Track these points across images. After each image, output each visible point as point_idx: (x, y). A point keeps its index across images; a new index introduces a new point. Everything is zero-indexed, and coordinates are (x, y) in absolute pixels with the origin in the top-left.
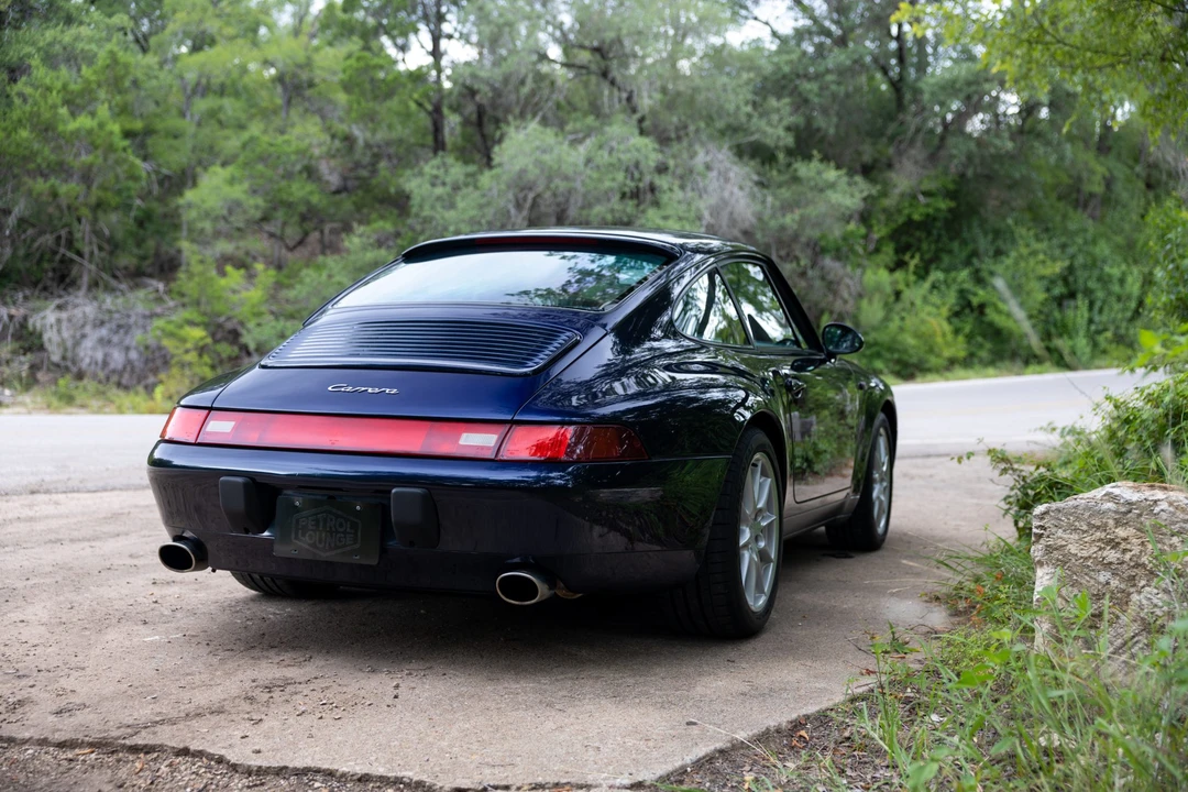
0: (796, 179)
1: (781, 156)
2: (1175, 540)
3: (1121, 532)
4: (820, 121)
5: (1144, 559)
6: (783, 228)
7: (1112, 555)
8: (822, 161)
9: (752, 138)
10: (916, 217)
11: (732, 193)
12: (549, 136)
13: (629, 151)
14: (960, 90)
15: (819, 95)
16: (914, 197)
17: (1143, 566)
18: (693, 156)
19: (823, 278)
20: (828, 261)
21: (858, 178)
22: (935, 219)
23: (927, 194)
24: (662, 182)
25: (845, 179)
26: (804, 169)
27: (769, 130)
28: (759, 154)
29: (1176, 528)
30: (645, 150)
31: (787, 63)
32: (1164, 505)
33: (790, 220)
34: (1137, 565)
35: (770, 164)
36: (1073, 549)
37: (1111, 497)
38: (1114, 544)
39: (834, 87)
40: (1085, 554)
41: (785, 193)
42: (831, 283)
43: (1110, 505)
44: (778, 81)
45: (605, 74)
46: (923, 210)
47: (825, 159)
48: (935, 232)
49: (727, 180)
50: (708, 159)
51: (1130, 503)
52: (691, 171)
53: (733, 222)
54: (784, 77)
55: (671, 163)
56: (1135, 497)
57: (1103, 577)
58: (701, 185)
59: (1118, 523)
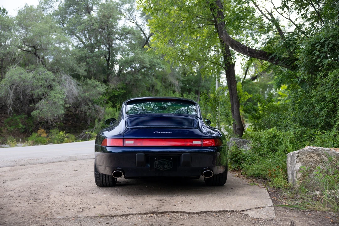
0: (86, 84)
1: (82, 78)
2: (323, 156)
3: (313, 155)
4: (92, 69)
5: (318, 160)
6: (85, 97)
7: (312, 159)
8: (94, 79)
9: (76, 73)
10: (116, 94)
11: (72, 87)
12: (22, 70)
13: (45, 75)
14: (129, 63)
15: (92, 62)
16: (116, 89)
17: (318, 161)
18: (61, 77)
19: (95, 110)
20: (96, 105)
21: (103, 84)
22: (120, 95)
23: (119, 89)
24: (54, 83)
25: (100, 84)
26: (89, 82)
27: (81, 71)
28: (77, 77)
29: (323, 153)
30: (51, 75)
31: (83, 53)
32: (320, 150)
33: (87, 94)
34: (317, 161)
35: (79, 80)
36: (305, 159)
37: (310, 149)
38: (312, 157)
39: (96, 60)
40: (307, 159)
41: (85, 87)
42: (97, 110)
43: (310, 150)
44: (81, 58)
45: (35, 54)
46: (117, 93)
47: (95, 79)
48: (120, 98)
49: (71, 84)
50: (65, 78)
51: (314, 150)
52: (61, 81)
53: (73, 95)
54: (82, 57)
55: (56, 78)
56: (314, 148)
57: (310, 164)
58: (64, 85)
59: (312, 153)
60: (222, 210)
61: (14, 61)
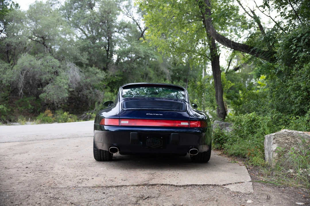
0: (88, 71)
1: (85, 66)
2: (297, 138)
3: (288, 137)
4: (93, 58)
5: (292, 141)
6: (86, 82)
7: (287, 141)
8: (95, 67)
9: (79, 61)
10: (114, 81)
11: (76, 74)
12: (32, 58)
13: (52, 62)
14: (126, 53)
15: (93, 52)
16: (114, 76)
17: (292, 143)
18: (66, 64)
19: (95, 94)
20: (96, 90)
21: (103, 71)
22: (117, 81)
23: (117, 76)
24: (60, 70)
25: (100, 71)
26: (91, 69)
27: (83, 59)
28: (80, 64)
29: (297, 136)
30: (57, 62)
31: (86, 44)
32: (295, 133)
33: (88, 80)
34: (291, 143)
35: (82, 67)
36: (280, 140)
37: (285, 132)
38: (287, 139)
39: (97, 50)
40: (282, 141)
41: (87, 74)
42: (97, 95)
43: (286, 133)
44: (83, 48)
45: (43, 43)
46: (115, 79)
48: (117, 84)
49: (74, 70)
50: (70, 65)
51: (289, 132)
52: (66, 68)
53: (76, 80)
54: (85, 47)
55: (62, 66)
56: (290, 131)
57: (286, 145)
58: (69, 71)
59: (287, 136)
60: (205, 184)
61: (25, 50)
